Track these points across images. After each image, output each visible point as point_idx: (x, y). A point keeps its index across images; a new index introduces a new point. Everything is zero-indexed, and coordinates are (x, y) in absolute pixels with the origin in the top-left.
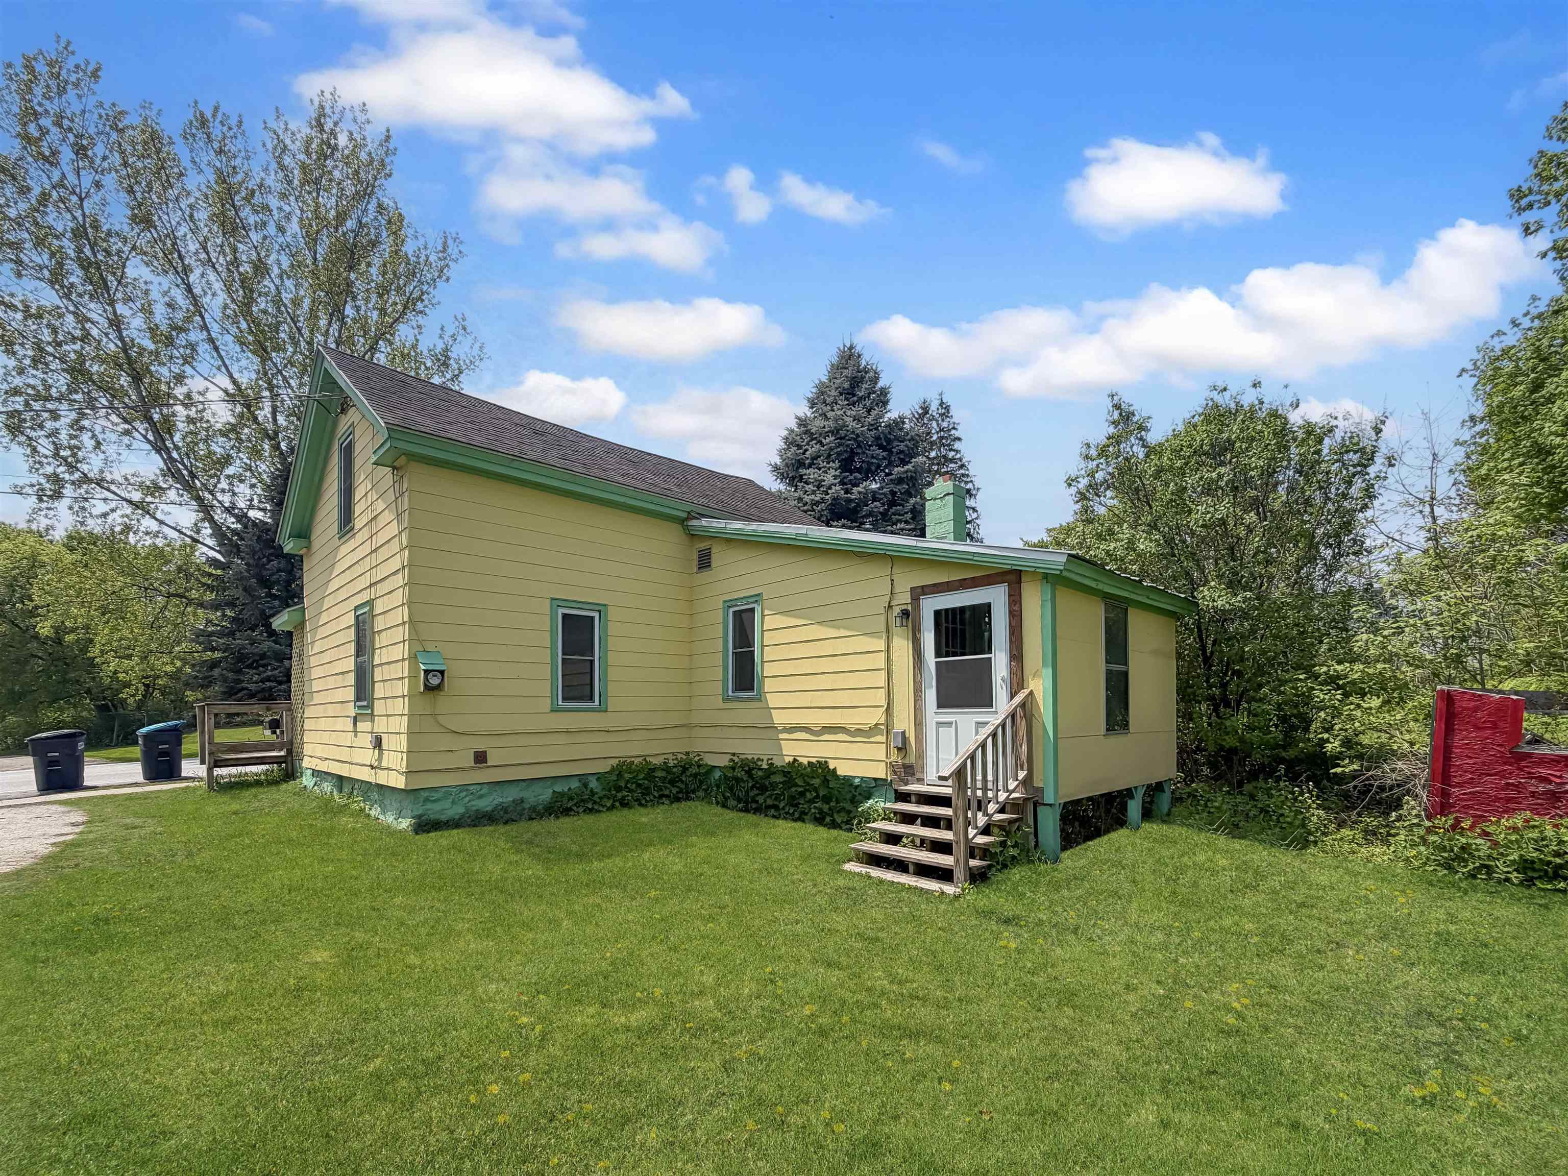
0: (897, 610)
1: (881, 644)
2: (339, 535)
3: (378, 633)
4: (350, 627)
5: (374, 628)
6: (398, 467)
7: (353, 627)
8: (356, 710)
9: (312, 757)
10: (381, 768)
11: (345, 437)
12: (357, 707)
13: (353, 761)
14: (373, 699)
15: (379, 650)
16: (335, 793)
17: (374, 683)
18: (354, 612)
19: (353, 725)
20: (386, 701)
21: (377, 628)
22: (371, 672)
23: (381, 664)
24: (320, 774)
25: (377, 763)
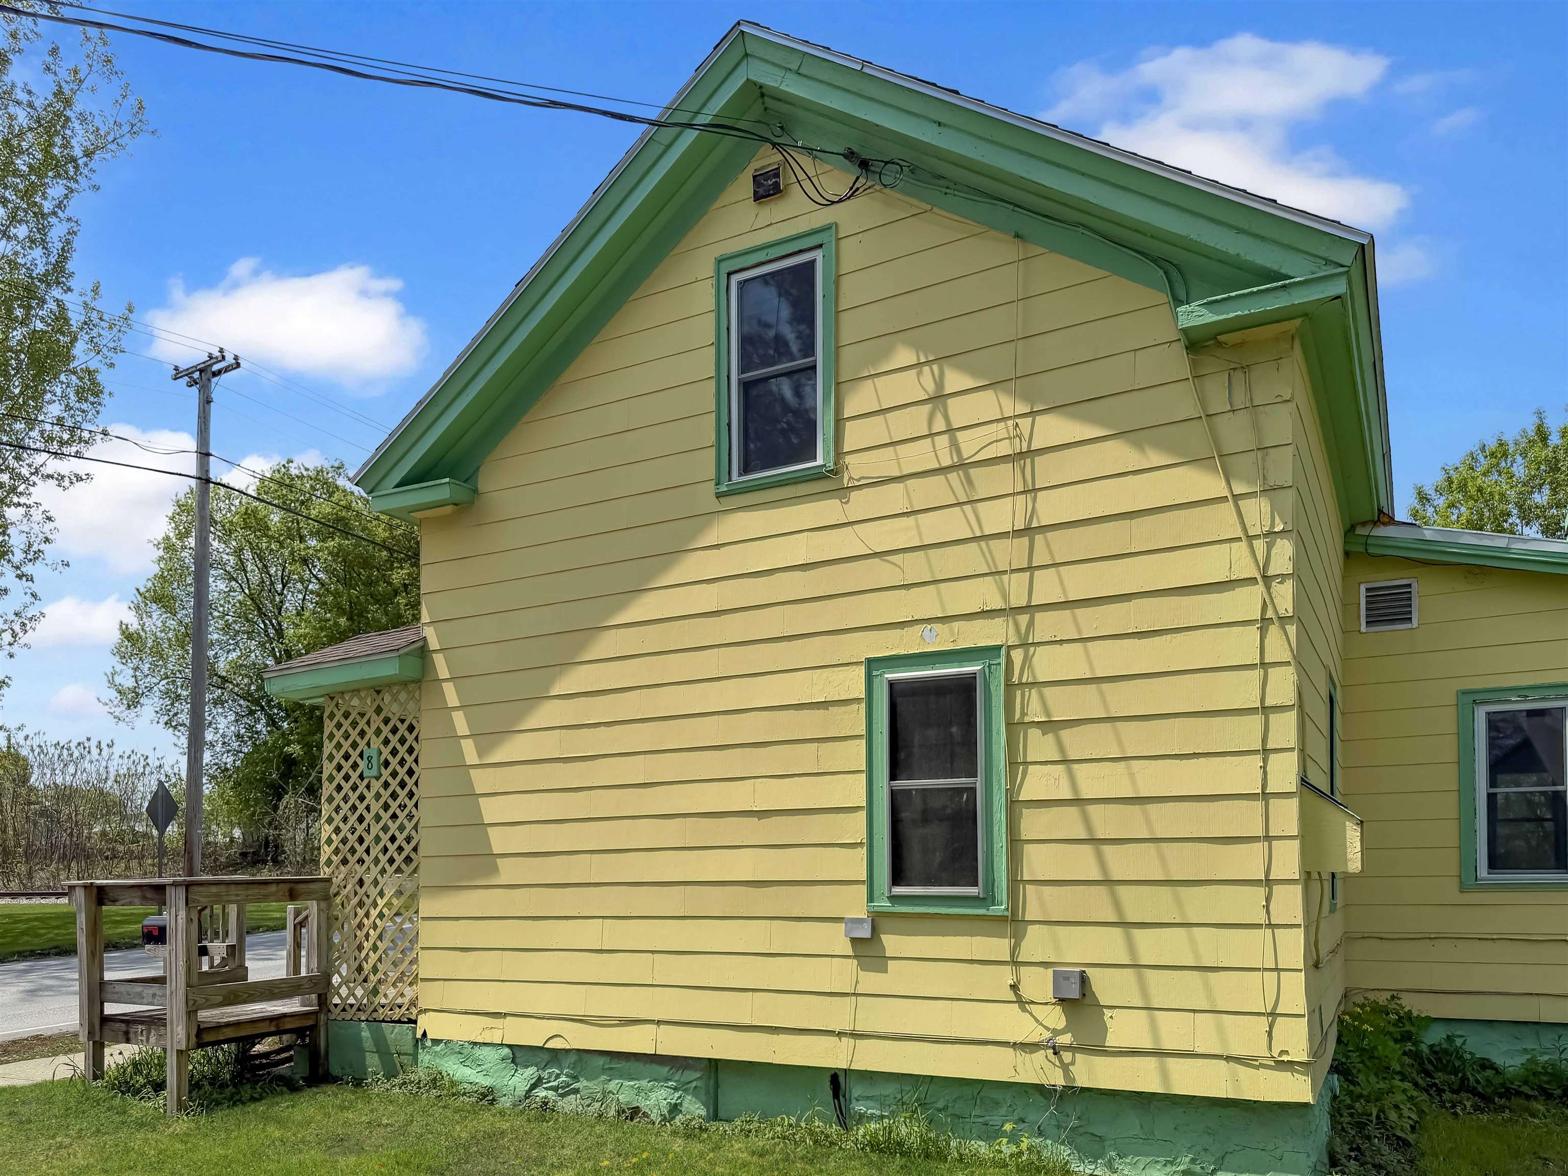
2: (723, 488)
3: (1049, 726)
4: (824, 705)
5: (1023, 714)
6: (1220, 344)
7: (855, 706)
8: (883, 904)
9: (506, 1015)
10: (1101, 1051)
11: (761, 256)
12: (893, 899)
13: (860, 1027)
14: (1015, 882)
15: (1060, 768)
16: (694, 1108)
17: (1015, 843)
18: (862, 670)
19: (854, 941)
20: (1122, 890)
21: (1048, 714)
22: (1000, 817)
23: (1078, 801)
24: (573, 1058)
25: (1066, 1039)
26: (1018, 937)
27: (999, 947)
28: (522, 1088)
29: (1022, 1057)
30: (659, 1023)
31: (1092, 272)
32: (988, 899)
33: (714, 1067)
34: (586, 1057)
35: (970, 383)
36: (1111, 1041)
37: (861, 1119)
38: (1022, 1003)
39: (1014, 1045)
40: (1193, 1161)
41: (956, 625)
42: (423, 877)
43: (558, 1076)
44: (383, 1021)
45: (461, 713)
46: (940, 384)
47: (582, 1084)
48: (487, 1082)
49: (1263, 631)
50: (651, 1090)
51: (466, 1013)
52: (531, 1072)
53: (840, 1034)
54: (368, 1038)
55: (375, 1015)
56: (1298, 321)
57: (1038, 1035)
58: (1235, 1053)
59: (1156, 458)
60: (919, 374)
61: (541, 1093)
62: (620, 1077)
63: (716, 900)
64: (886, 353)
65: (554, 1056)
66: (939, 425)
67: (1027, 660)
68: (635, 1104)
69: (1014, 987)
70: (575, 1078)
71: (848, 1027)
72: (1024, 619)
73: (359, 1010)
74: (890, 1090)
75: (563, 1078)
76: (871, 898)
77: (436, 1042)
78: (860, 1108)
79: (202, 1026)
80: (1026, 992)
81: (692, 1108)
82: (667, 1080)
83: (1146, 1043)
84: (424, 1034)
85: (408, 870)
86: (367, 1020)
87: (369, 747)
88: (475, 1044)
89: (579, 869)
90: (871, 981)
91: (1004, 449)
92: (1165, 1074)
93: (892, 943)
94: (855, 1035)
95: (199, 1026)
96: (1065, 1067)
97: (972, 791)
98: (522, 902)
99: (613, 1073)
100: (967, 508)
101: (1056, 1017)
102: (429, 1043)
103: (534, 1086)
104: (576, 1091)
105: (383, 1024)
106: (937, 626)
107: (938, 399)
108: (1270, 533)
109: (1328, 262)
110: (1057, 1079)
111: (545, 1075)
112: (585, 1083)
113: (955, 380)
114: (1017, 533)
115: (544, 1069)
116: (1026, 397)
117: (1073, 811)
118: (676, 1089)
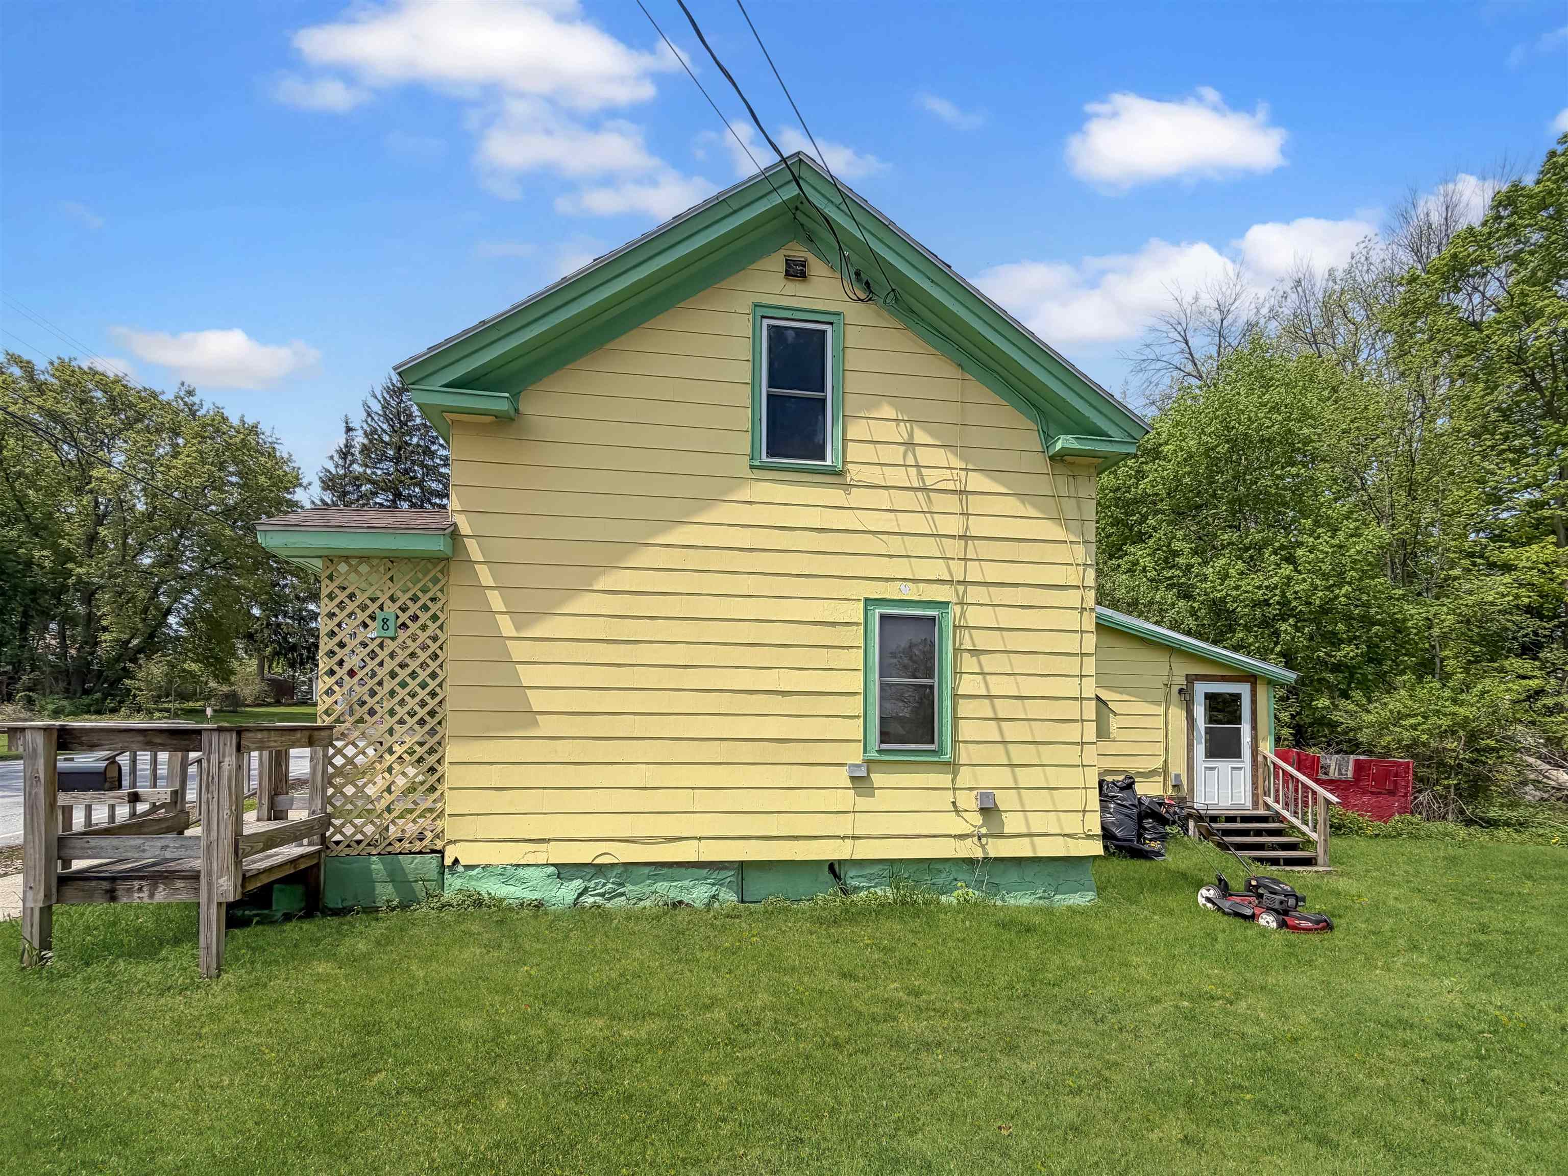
0: (1175, 689)
1: (1161, 710)
2: (757, 463)
3: (974, 652)
4: (834, 624)
5: (961, 644)
6: (1062, 461)
7: (855, 628)
8: (874, 755)
9: (549, 841)
10: (1001, 836)
11: (788, 314)
12: (880, 751)
13: (857, 833)
14: (955, 742)
15: (980, 677)
16: (729, 897)
17: (955, 719)
18: (862, 604)
19: (853, 778)
20: (1010, 746)
21: (974, 645)
22: (948, 703)
23: (989, 697)
24: (619, 870)
25: (984, 831)
26: (955, 775)
27: (945, 779)
28: (570, 897)
29: (958, 843)
30: (700, 838)
31: (998, 400)
32: (939, 752)
33: (742, 866)
34: (630, 868)
35: (931, 441)
36: (1007, 830)
37: (857, 889)
38: (957, 811)
39: (955, 836)
40: (1044, 891)
41: (921, 585)
42: (449, 729)
43: (604, 885)
44: (400, 853)
45: (496, 592)
46: (911, 435)
47: (628, 888)
48: (536, 895)
49: (1081, 613)
50: (693, 887)
51: (504, 841)
52: (577, 884)
53: (844, 838)
54: (379, 870)
55: (389, 849)
56: (1101, 460)
57: (968, 830)
58: (1067, 832)
59: (1033, 513)
60: (898, 425)
61: (589, 900)
62: (664, 880)
63: (746, 752)
64: (876, 406)
65: (598, 870)
66: (911, 461)
67: (963, 614)
68: (679, 899)
69: (954, 803)
70: (621, 885)
71: (850, 833)
72: (961, 588)
73: (369, 845)
74: (875, 870)
75: (609, 886)
76: (865, 751)
77: (468, 867)
78: (855, 883)
79: (248, 875)
80: (961, 805)
81: (727, 897)
82: (706, 878)
83: (1024, 830)
84: (456, 861)
85: (431, 722)
86: (379, 854)
87: (382, 610)
88: (518, 866)
89: (621, 726)
90: (863, 803)
91: (950, 486)
92: (1033, 846)
93: (878, 779)
94: (854, 838)
95: (244, 875)
96: (983, 847)
97: (932, 687)
98: (564, 751)
99: (656, 878)
100: (928, 515)
101: (978, 819)
102: (460, 869)
103: (580, 895)
104: (622, 894)
105: (400, 857)
106: (909, 584)
107: (910, 445)
108: (1085, 564)
109: (1130, 435)
110: (979, 854)
111: (592, 884)
112: (631, 887)
113: (920, 436)
114: (961, 537)
115: (589, 880)
116: (963, 458)
117: (986, 702)
118: (713, 885)
